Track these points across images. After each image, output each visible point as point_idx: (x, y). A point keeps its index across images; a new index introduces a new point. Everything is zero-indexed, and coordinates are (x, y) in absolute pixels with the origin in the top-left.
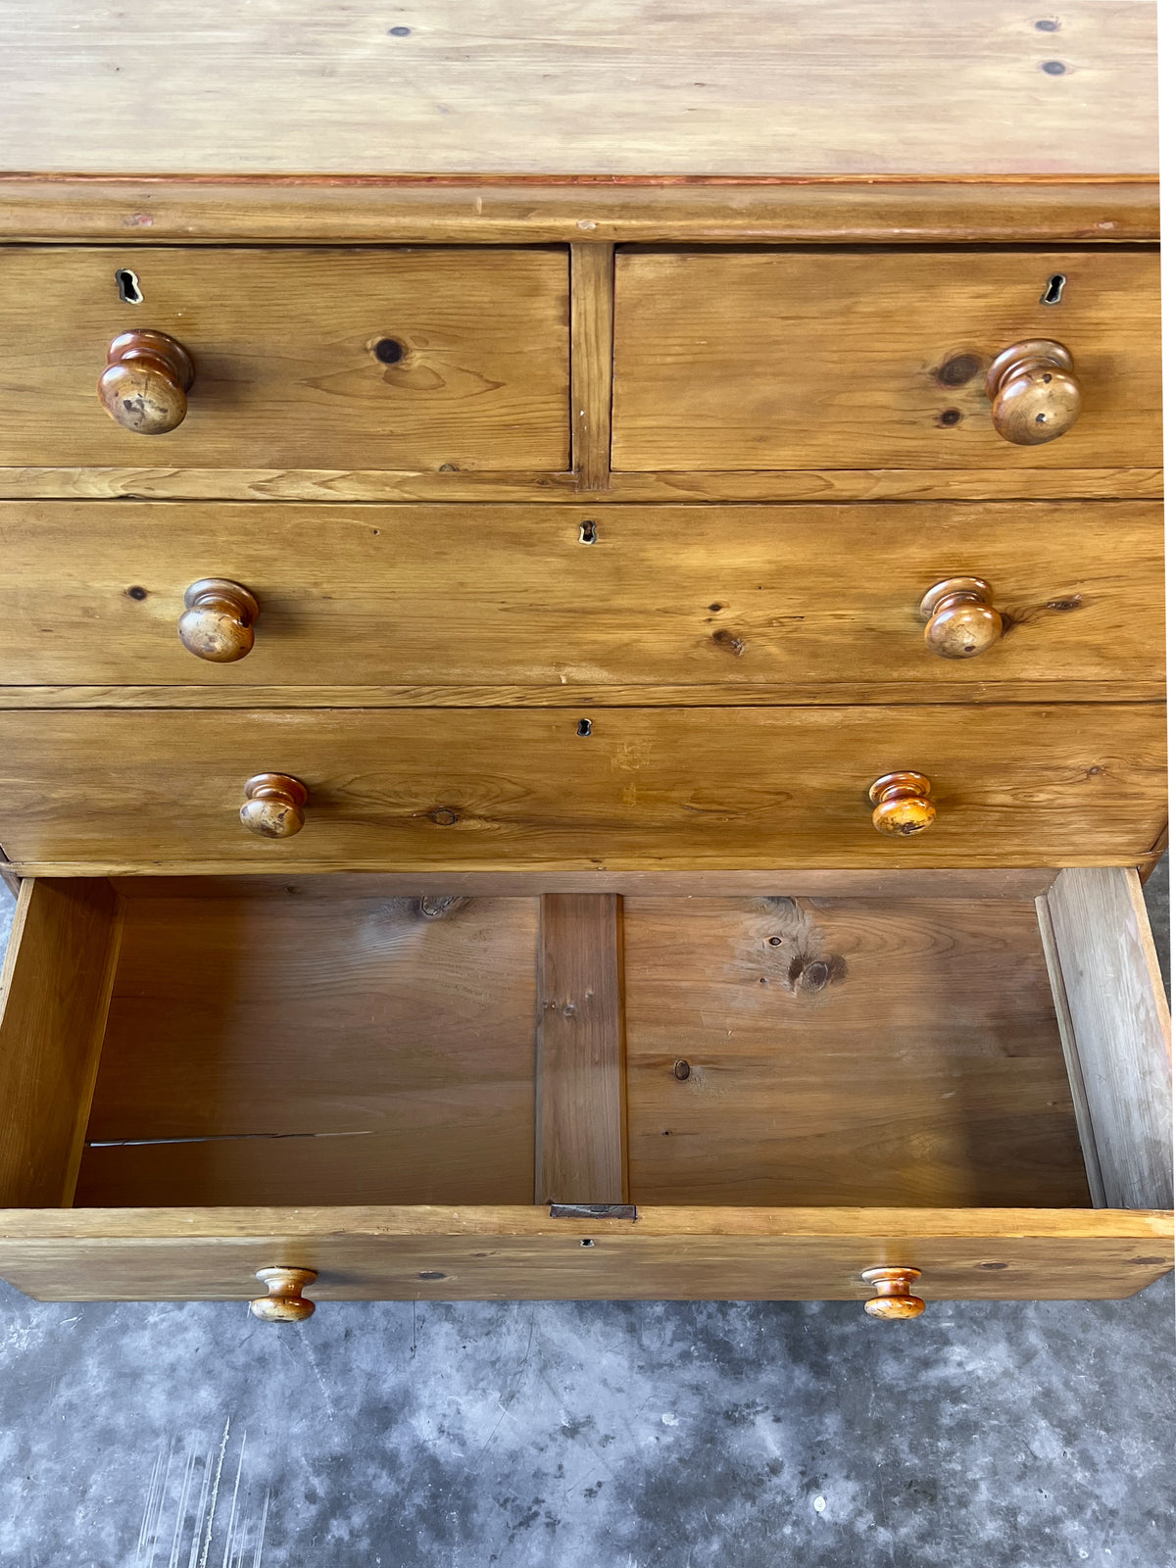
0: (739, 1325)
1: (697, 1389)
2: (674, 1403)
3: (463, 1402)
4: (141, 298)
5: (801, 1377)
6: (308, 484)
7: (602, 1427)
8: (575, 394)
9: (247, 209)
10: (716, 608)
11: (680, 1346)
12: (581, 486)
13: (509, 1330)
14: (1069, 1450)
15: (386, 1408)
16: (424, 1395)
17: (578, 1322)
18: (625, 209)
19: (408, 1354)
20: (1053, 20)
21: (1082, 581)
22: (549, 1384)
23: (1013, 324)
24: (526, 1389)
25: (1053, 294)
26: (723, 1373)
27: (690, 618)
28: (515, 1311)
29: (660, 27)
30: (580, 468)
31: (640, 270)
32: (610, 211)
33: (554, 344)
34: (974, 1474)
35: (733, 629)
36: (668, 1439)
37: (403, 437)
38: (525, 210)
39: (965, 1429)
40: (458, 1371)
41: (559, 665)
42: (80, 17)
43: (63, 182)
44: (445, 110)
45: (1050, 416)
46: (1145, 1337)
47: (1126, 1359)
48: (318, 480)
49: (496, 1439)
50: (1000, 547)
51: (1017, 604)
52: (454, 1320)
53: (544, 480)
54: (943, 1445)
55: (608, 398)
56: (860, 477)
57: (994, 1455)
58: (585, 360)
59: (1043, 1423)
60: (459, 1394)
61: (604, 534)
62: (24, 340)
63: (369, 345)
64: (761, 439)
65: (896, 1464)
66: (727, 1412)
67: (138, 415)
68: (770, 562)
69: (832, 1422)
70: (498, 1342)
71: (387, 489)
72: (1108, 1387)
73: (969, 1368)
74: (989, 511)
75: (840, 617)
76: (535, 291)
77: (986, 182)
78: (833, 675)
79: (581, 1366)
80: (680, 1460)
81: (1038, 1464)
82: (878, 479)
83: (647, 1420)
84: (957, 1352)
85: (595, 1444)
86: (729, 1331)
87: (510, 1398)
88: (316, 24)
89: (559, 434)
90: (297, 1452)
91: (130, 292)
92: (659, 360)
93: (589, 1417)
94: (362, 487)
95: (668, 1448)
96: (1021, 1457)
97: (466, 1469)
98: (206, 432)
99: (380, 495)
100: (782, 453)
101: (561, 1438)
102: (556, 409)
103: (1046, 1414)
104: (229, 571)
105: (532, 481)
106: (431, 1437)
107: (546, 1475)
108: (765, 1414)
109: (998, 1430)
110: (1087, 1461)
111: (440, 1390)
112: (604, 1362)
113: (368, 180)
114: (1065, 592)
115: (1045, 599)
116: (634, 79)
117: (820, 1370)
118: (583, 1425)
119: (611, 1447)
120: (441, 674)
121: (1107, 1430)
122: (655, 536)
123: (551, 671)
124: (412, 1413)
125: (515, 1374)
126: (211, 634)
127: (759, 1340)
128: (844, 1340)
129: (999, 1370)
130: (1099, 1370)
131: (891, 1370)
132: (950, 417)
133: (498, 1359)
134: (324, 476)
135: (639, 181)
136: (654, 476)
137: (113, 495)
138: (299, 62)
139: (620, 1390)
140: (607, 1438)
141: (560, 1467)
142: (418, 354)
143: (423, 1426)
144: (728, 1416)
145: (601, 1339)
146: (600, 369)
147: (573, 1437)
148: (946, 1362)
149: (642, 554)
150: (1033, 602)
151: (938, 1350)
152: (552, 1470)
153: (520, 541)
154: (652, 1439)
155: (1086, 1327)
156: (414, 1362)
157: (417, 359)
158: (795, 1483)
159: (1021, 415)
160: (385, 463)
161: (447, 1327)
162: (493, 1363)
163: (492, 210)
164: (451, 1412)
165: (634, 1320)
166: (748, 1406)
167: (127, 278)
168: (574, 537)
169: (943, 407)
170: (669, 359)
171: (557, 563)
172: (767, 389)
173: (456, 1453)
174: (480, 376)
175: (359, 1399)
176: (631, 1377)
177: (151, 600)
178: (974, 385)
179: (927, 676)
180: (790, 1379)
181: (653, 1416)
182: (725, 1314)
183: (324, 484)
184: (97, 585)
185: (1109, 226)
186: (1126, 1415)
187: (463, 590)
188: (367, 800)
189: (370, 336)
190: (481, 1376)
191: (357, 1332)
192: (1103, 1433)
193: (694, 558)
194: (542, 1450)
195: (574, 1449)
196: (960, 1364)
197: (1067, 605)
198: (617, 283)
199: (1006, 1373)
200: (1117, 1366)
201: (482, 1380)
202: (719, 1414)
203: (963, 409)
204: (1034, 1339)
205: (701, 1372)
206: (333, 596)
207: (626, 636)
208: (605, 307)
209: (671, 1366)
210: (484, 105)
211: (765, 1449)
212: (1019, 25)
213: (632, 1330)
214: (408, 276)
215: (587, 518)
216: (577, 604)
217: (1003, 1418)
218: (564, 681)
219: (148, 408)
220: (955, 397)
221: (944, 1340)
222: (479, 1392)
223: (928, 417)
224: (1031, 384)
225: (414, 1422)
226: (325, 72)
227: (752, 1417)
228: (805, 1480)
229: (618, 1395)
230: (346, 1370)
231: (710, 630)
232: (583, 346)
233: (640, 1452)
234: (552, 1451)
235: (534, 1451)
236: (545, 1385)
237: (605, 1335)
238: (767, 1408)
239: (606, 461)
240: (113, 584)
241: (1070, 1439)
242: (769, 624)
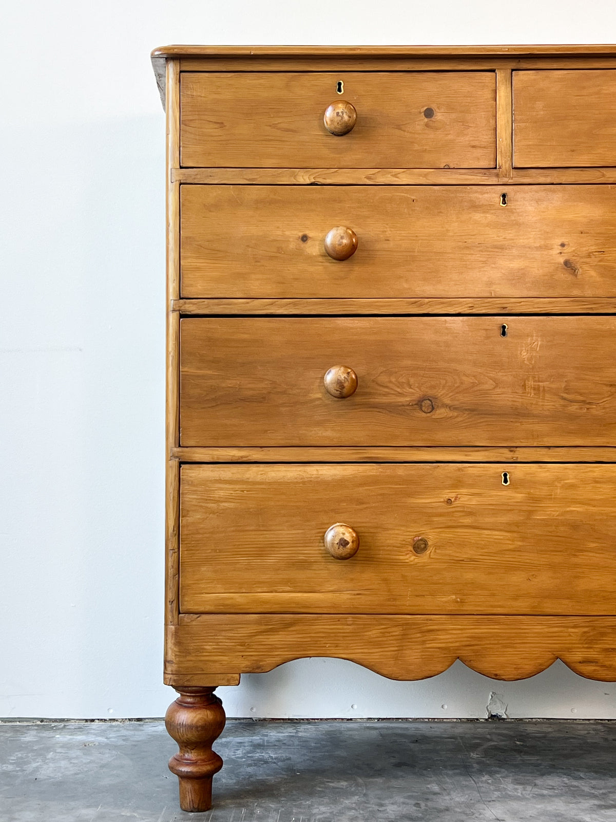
4: (343, 92)
8: (498, 131)
10: (563, 245)
27: (552, 252)
30: (500, 167)
31: (522, 77)
33: (490, 109)
35: (572, 259)
37: (430, 152)
48: (393, 174)
53: (485, 173)
55: (511, 132)
61: (511, 200)
63: (422, 110)
67: (340, 119)
68: (585, 217)
71: (421, 178)
76: (483, 89)
89: (491, 150)
91: (339, 90)
98: (353, 150)
99: (417, 182)
100: (583, 157)
102: (491, 138)
104: (347, 223)
105: (481, 173)
123: (487, 288)
134: (396, 172)
136: (531, 171)
137: (309, 182)
142: (440, 114)
146: (507, 120)
153: (475, 205)
157: (439, 116)
160: (422, 164)
167: (340, 84)
168: (498, 202)
171: (491, 218)
172: (573, 126)
174: (463, 124)
177: (309, 242)
183: (395, 176)
184: (287, 233)
187: (449, 234)
188: (386, 390)
189: (423, 107)
198: (514, 83)
206: (390, 239)
207: (522, 263)
214: (439, 82)
215: (503, 193)
216: (499, 243)
218: (493, 295)
219: (345, 115)
231: (562, 260)
232: (501, 110)
239: (511, 163)
240: (295, 232)
242: (589, 256)
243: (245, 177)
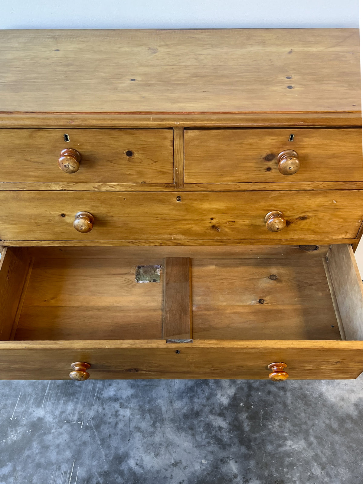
0: (225, 434)
1: (212, 453)
2: (205, 457)
3: (144, 456)
4: (69, 141)
5: (243, 449)
6: (108, 187)
7: (184, 464)
8: (175, 164)
9: (97, 120)
10: (212, 219)
11: (207, 440)
12: (177, 187)
13: (157, 435)
14: (323, 472)
15: (121, 457)
16: (132, 454)
17: (177, 433)
18: (186, 120)
19: (127, 442)
20: (290, 76)
21: (307, 212)
22: (169, 451)
23: (282, 146)
24: (162, 452)
25: (291, 139)
26: (220, 448)
27: (205, 222)
28: (159, 430)
29: (195, 79)
30: (176, 183)
31: (190, 134)
32: (182, 120)
33: (170, 152)
34: (295, 479)
35: (217, 225)
36: (204, 467)
37: (132, 175)
38: (162, 120)
39: (292, 465)
40: (142, 447)
41: (171, 234)
42: (57, 77)
43: (53, 114)
44: (144, 97)
45: (292, 168)
46: (345, 438)
47: (340, 445)
48: (111, 186)
49: (153, 467)
50: (285, 203)
51: (291, 218)
52: (141, 432)
53: (167, 186)
54: (285, 470)
55: (183, 165)
56: (247, 185)
57: (300, 473)
58: (177, 156)
59: (315, 464)
60: (142, 454)
61: (183, 199)
62: (40, 151)
63: (124, 152)
64: (222, 175)
65: (271, 475)
66: (221, 460)
67: (68, 168)
68: (225, 207)
69: (252, 463)
70: (154, 439)
71: (128, 188)
72: (334, 453)
73: (293, 447)
74: (281, 193)
75: (244, 221)
76: (165, 139)
77: (273, 113)
78: (244, 237)
79: (178, 445)
80: (207, 474)
81: (314, 476)
82: (252, 185)
83: (197, 462)
84: (289, 443)
85: (182, 469)
86: (222, 436)
87: (157, 455)
88: (113, 78)
89: (171, 174)
90: (94, 470)
91: (67, 139)
92: (195, 155)
93: (180, 460)
94: (121, 187)
95: (204, 470)
96: (309, 474)
97: (144, 476)
98: (84, 174)
99: (126, 190)
100: (227, 178)
101: (172, 467)
102: (170, 168)
103: (316, 461)
104: (87, 209)
105: (164, 186)
106: (134, 466)
107: (167, 478)
108: (232, 460)
109: (302, 465)
110: (328, 475)
111: (137, 452)
112: (185, 445)
113: (125, 113)
114: (303, 215)
115: (298, 216)
116: (189, 90)
117: (249, 447)
118: (179, 463)
119: (187, 470)
120: (140, 237)
121: (334, 466)
122: (196, 200)
123: (169, 236)
124: (128, 459)
125: (159, 448)
126: (82, 225)
127: (231, 438)
128: (256, 439)
129: (302, 448)
130: (332, 448)
131: (269, 447)
132: (269, 169)
133: (154, 443)
134: (112, 185)
135: (190, 113)
136: (195, 185)
137: (59, 189)
138: (109, 87)
139: (189, 453)
140: (185, 467)
141: (172, 475)
142: (137, 154)
143: (132, 463)
144: (221, 461)
145: (184, 438)
146: (181, 158)
147: (175, 467)
148: (286, 445)
149: (192, 205)
150: (294, 217)
151: (283, 442)
152: (169, 476)
153: (161, 201)
154: (199, 467)
155: (327, 436)
156: (129, 444)
157: (136, 155)
158: (241, 481)
159: (285, 168)
160: (128, 181)
161: (139, 434)
162: (152, 445)
163: (154, 120)
164: (139, 459)
165: (194, 432)
166: (227, 458)
167: (66, 136)
168: (175, 200)
169: (267, 167)
170: (198, 155)
171: (171, 207)
172: (222, 163)
173: (141, 471)
174: (152, 160)
175: (113, 455)
176: (193, 449)
177: (66, 217)
178: (274, 161)
179: (268, 238)
180: (240, 450)
181: (199, 461)
182: (221, 431)
183: (112, 187)
184: (52, 213)
185: (302, 123)
186: (340, 461)
187: (147, 214)
189: (125, 150)
190: (149, 448)
191: (113, 435)
192: (333, 467)
193: (206, 206)
194: (166, 470)
195: (176, 470)
196: (290, 446)
197: (304, 218)
198: (185, 137)
199: (304, 449)
200: (337, 447)
201: (149, 449)
202: (218, 460)
203: (272, 167)
204: (312, 439)
205: (214, 448)
206: (113, 216)
207: (189, 226)
208: (182, 143)
209: (205, 446)
210: (153, 96)
211: (232, 471)
212: (282, 78)
213: (193, 435)
214: (134, 135)
215: (178, 195)
216: (176, 218)
217: (303, 462)
218: (173, 239)
219: (70, 167)
220: (270, 164)
221: (286, 439)
222: (148, 453)
223: (263, 169)
224: (287, 160)
225: (129, 462)
226: (115, 89)
227: (229, 461)
228: (245, 480)
229: (189, 454)
230: (109, 446)
231: (211, 225)
232: (177, 152)
233: (195, 471)
234: (169, 471)
235: (164, 471)
236: (167, 451)
237: (185, 437)
238: (233, 458)
239: (183, 181)
240: (57, 213)
241: (323, 468)
242: (226, 223)
243: (18, 187)
